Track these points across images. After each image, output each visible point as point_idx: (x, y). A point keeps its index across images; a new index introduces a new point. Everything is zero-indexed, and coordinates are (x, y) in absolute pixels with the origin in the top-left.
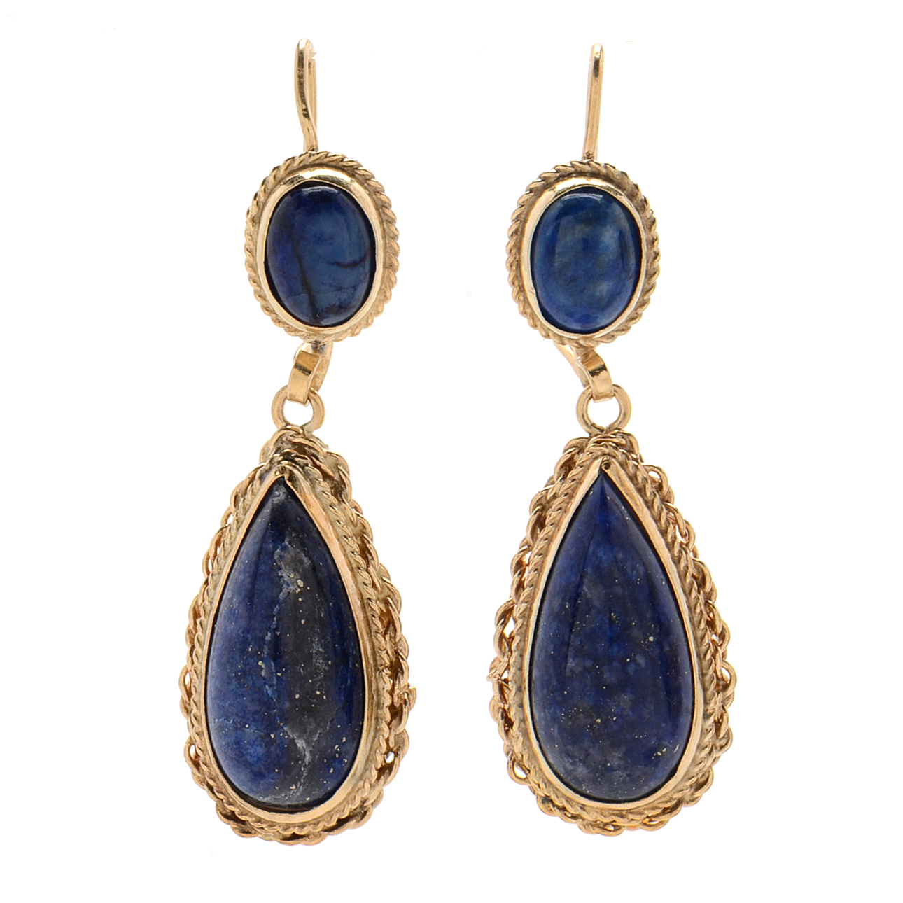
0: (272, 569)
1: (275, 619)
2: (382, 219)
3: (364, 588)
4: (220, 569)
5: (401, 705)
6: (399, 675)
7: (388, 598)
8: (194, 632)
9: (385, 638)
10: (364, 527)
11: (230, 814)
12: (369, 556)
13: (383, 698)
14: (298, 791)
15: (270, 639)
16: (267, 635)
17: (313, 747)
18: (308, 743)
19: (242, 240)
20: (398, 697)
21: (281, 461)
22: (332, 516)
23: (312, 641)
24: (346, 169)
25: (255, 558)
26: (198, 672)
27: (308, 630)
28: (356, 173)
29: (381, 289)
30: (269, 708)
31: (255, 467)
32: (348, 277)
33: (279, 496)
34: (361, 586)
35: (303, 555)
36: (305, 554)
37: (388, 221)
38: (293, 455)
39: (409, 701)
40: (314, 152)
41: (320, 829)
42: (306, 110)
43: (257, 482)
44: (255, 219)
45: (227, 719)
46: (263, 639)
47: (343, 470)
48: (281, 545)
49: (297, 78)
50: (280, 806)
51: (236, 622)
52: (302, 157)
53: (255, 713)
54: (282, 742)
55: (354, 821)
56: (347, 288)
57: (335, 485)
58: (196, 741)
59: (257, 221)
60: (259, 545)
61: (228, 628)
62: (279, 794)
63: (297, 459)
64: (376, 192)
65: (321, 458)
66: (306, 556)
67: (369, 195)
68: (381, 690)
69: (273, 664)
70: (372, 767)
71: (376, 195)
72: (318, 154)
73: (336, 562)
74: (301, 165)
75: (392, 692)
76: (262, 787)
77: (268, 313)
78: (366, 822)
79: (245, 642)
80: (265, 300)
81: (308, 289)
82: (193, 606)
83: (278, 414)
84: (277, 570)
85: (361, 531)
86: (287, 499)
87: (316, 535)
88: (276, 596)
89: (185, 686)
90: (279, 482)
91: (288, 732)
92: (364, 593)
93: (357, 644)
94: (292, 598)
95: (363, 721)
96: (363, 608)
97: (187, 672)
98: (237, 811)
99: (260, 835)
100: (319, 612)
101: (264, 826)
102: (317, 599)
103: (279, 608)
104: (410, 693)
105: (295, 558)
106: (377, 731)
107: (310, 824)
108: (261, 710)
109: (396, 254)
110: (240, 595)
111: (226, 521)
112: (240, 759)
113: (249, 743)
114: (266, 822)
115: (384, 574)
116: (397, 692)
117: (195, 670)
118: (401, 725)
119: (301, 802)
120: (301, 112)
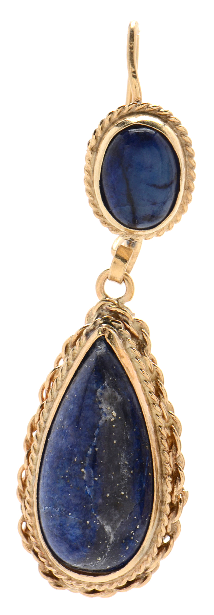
0: (94, 402)
1: (95, 439)
2: (185, 154)
3: (156, 418)
4: (53, 398)
5: (177, 503)
6: (178, 481)
7: (172, 426)
8: (30, 441)
9: (169, 454)
10: (158, 374)
11: (48, 572)
12: (160, 395)
13: (165, 498)
14: (102, 561)
15: (90, 453)
16: (89, 450)
17: (116, 531)
18: (113, 528)
19: (83, 163)
20: (176, 498)
21: (102, 324)
22: (137, 365)
23: (121, 456)
24: (161, 117)
25: (82, 394)
26: (33, 471)
27: (118, 448)
28: (168, 120)
29: (181, 204)
30: (87, 503)
31: (82, 326)
32: (160, 195)
33: (101, 350)
34: (155, 417)
35: (117, 393)
36: (118, 392)
37: (189, 156)
38: (110, 320)
39: (183, 500)
40: (138, 104)
41: (114, 587)
42: (134, 72)
43: (83, 337)
44: (93, 149)
45: (55, 507)
46: (86, 453)
47: (146, 333)
48: (102, 386)
49: (129, 48)
50: (87, 570)
51: (65, 439)
52: (130, 107)
53: (77, 505)
54: (94, 527)
55: (138, 583)
56: (159, 203)
57: (139, 342)
58: (27, 519)
59: (95, 150)
60: (85, 384)
61: (60, 443)
62: (89, 563)
63: (113, 323)
64: (182, 135)
65: (130, 322)
66: (119, 394)
67: (177, 136)
68: (164, 491)
69: (92, 471)
70: (154, 546)
71: (181, 136)
72: (142, 104)
73: (139, 399)
74: (129, 112)
75: (172, 493)
76: (77, 557)
77: (98, 217)
78: (146, 584)
79: (71, 454)
80: (96, 207)
81: (131, 202)
82: (31, 423)
83: (101, 290)
84: (98, 404)
85: (156, 376)
86: (106, 352)
87: (126, 380)
88: (97, 422)
89: (21, 479)
90: (101, 339)
91: (100, 520)
92: (157, 422)
93: (150, 459)
94: (108, 424)
95: (151, 514)
96: (156, 432)
97: (24, 469)
98: (54, 571)
99: (69, 589)
100: (126, 435)
101: (73, 583)
102: (125, 426)
103: (98, 431)
104: (184, 494)
105: (112, 395)
106: (160, 520)
107: (107, 584)
108: (81, 503)
109: (193, 179)
110: (70, 419)
111: (58, 363)
112: (63, 537)
113: (70, 526)
114: (75, 580)
115: (170, 409)
116: (175, 493)
117: (30, 469)
118: (177, 517)
119: (103, 569)
120: (131, 74)
